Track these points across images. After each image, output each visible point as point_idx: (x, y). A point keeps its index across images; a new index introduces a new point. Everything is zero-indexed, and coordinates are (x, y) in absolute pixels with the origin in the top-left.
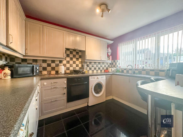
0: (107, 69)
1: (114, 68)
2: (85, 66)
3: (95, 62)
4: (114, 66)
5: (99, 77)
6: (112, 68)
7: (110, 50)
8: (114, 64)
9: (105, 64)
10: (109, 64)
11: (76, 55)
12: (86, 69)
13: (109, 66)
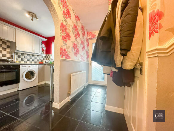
0: (42, 61)
1: (48, 61)
2: (16, 57)
3: (28, 54)
4: (49, 59)
5: (31, 66)
6: (46, 61)
7: (44, 46)
8: (49, 57)
9: (40, 57)
10: (44, 57)
11: (3, 45)
12: (17, 60)
13: (44, 59)
